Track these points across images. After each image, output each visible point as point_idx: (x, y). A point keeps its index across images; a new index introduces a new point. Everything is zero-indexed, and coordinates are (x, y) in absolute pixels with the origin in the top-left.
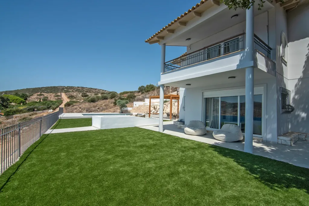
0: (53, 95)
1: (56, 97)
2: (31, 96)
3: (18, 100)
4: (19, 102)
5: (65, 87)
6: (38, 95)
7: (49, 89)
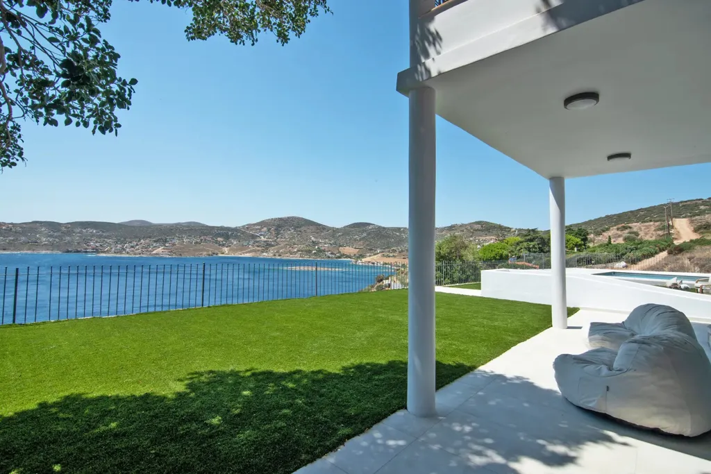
0: (653, 225)
1: (661, 229)
2: (604, 231)
3: (571, 242)
4: (572, 245)
5: (700, 202)
6: (618, 229)
7: (654, 211)
